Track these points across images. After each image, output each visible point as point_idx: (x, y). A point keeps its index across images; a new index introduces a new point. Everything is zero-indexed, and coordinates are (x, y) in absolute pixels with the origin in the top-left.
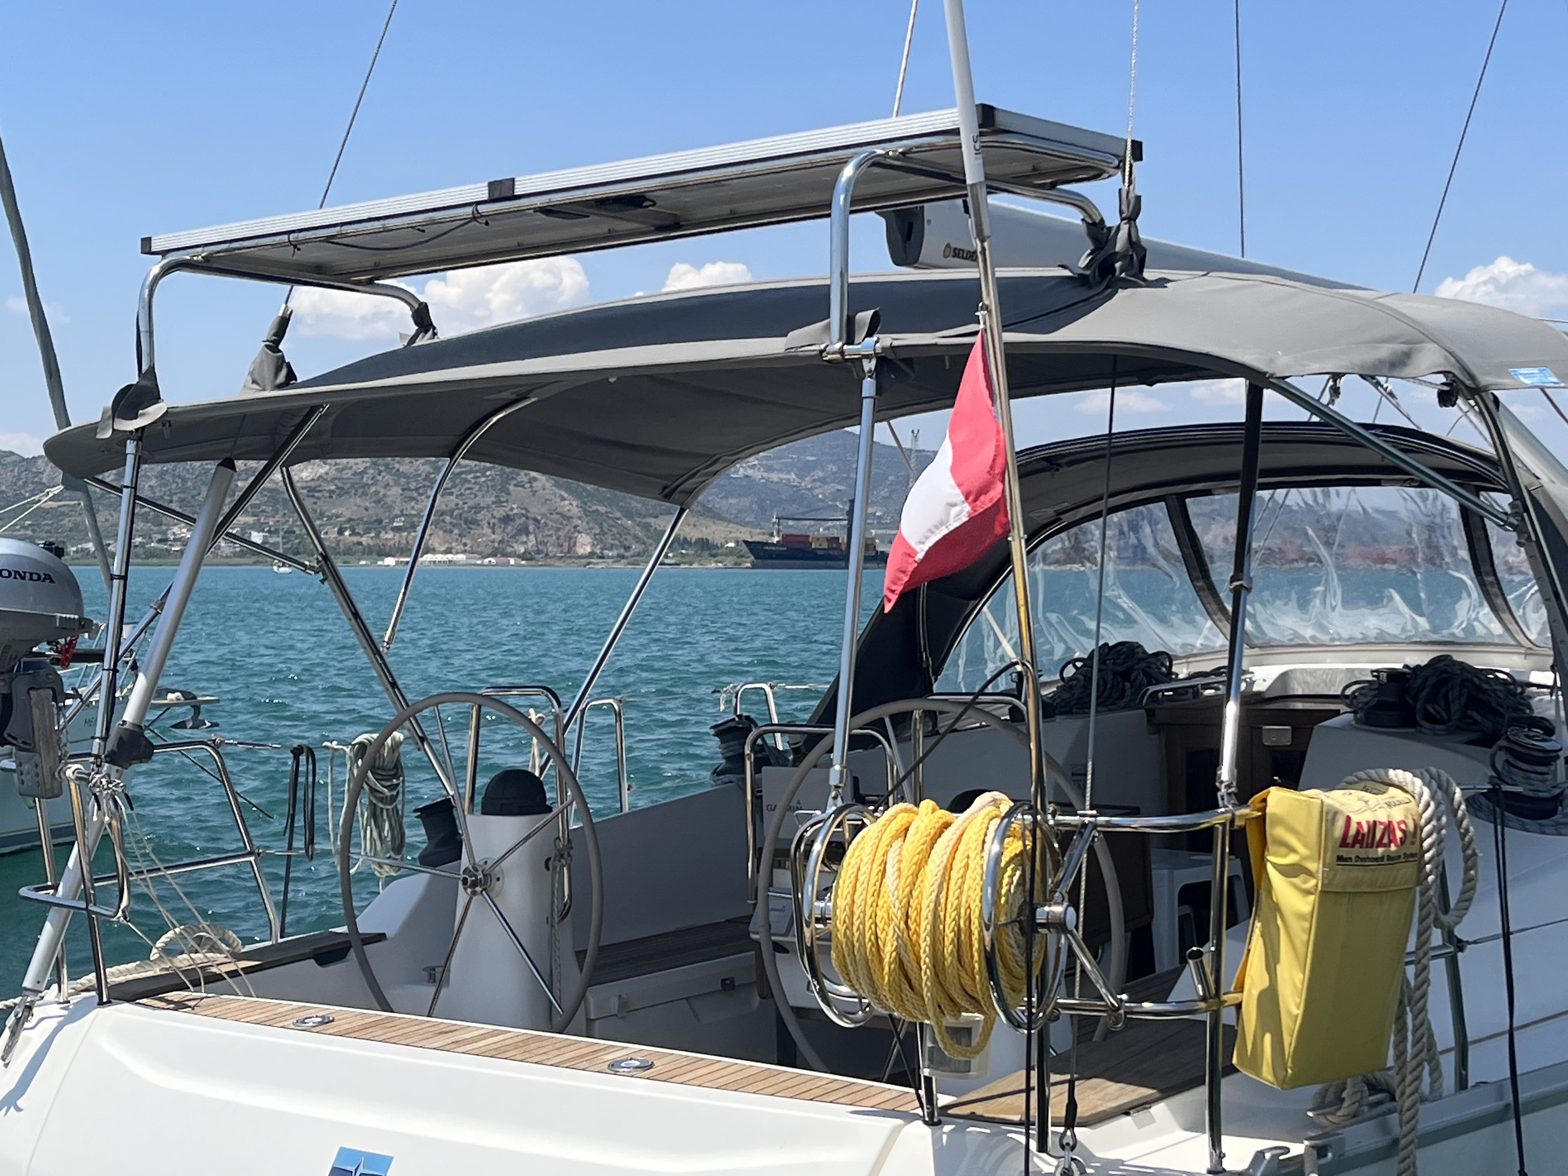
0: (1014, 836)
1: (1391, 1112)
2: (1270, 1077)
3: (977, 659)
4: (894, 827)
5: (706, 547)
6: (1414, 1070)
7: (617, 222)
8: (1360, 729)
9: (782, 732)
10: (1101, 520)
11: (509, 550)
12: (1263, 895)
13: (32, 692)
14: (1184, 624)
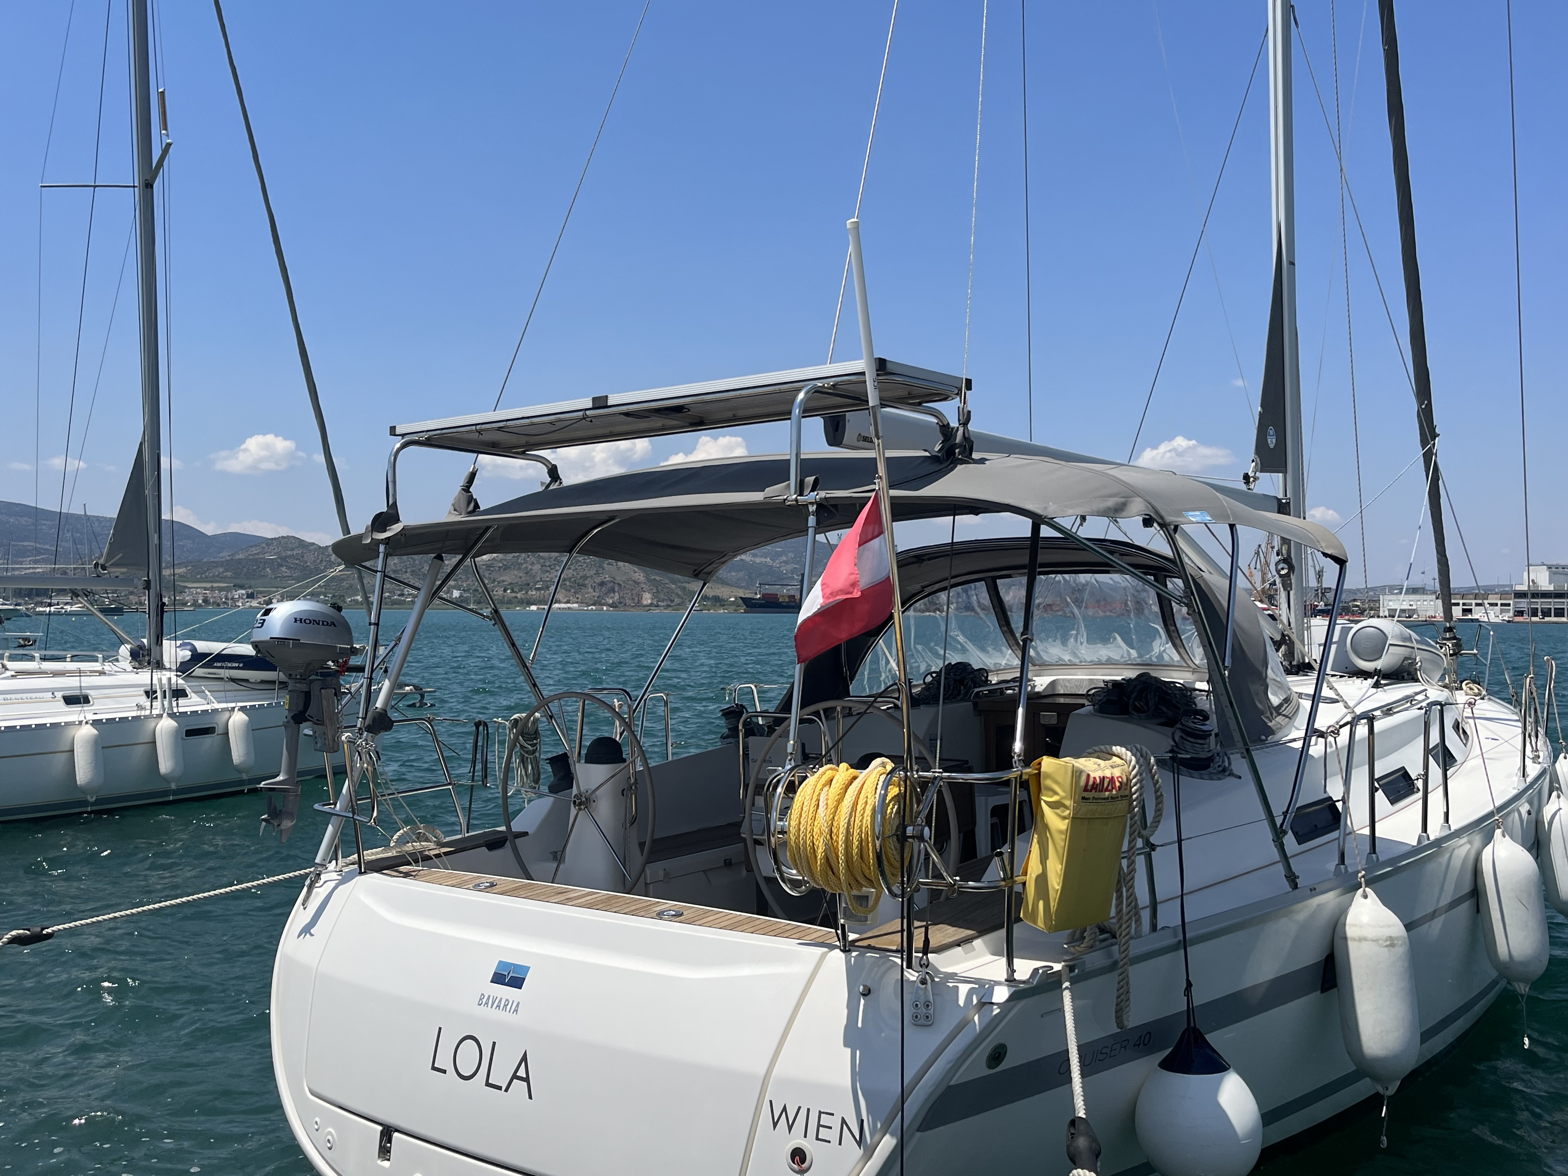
0: (894, 785)
1: (1112, 945)
2: (1042, 926)
3: (875, 672)
4: (824, 779)
5: (718, 601)
6: (1127, 921)
7: (668, 420)
8: (1096, 715)
9: (762, 716)
10: (947, 591)
11: (603, 601)
12: (1039, 819)
13: (323, 691)
14: (995, 652)
